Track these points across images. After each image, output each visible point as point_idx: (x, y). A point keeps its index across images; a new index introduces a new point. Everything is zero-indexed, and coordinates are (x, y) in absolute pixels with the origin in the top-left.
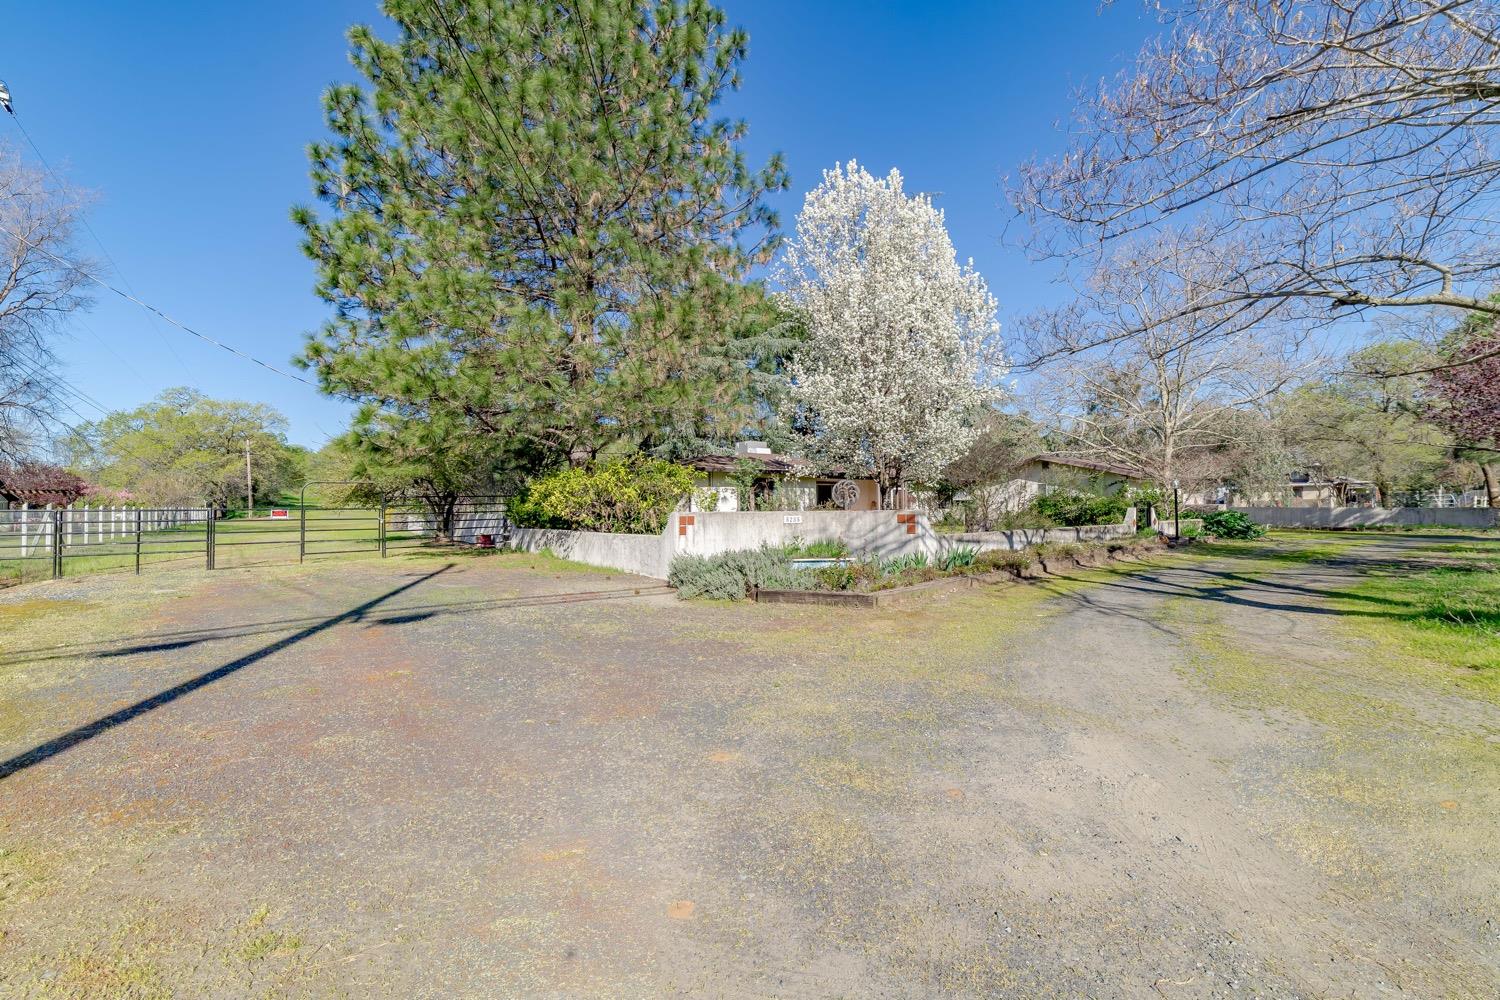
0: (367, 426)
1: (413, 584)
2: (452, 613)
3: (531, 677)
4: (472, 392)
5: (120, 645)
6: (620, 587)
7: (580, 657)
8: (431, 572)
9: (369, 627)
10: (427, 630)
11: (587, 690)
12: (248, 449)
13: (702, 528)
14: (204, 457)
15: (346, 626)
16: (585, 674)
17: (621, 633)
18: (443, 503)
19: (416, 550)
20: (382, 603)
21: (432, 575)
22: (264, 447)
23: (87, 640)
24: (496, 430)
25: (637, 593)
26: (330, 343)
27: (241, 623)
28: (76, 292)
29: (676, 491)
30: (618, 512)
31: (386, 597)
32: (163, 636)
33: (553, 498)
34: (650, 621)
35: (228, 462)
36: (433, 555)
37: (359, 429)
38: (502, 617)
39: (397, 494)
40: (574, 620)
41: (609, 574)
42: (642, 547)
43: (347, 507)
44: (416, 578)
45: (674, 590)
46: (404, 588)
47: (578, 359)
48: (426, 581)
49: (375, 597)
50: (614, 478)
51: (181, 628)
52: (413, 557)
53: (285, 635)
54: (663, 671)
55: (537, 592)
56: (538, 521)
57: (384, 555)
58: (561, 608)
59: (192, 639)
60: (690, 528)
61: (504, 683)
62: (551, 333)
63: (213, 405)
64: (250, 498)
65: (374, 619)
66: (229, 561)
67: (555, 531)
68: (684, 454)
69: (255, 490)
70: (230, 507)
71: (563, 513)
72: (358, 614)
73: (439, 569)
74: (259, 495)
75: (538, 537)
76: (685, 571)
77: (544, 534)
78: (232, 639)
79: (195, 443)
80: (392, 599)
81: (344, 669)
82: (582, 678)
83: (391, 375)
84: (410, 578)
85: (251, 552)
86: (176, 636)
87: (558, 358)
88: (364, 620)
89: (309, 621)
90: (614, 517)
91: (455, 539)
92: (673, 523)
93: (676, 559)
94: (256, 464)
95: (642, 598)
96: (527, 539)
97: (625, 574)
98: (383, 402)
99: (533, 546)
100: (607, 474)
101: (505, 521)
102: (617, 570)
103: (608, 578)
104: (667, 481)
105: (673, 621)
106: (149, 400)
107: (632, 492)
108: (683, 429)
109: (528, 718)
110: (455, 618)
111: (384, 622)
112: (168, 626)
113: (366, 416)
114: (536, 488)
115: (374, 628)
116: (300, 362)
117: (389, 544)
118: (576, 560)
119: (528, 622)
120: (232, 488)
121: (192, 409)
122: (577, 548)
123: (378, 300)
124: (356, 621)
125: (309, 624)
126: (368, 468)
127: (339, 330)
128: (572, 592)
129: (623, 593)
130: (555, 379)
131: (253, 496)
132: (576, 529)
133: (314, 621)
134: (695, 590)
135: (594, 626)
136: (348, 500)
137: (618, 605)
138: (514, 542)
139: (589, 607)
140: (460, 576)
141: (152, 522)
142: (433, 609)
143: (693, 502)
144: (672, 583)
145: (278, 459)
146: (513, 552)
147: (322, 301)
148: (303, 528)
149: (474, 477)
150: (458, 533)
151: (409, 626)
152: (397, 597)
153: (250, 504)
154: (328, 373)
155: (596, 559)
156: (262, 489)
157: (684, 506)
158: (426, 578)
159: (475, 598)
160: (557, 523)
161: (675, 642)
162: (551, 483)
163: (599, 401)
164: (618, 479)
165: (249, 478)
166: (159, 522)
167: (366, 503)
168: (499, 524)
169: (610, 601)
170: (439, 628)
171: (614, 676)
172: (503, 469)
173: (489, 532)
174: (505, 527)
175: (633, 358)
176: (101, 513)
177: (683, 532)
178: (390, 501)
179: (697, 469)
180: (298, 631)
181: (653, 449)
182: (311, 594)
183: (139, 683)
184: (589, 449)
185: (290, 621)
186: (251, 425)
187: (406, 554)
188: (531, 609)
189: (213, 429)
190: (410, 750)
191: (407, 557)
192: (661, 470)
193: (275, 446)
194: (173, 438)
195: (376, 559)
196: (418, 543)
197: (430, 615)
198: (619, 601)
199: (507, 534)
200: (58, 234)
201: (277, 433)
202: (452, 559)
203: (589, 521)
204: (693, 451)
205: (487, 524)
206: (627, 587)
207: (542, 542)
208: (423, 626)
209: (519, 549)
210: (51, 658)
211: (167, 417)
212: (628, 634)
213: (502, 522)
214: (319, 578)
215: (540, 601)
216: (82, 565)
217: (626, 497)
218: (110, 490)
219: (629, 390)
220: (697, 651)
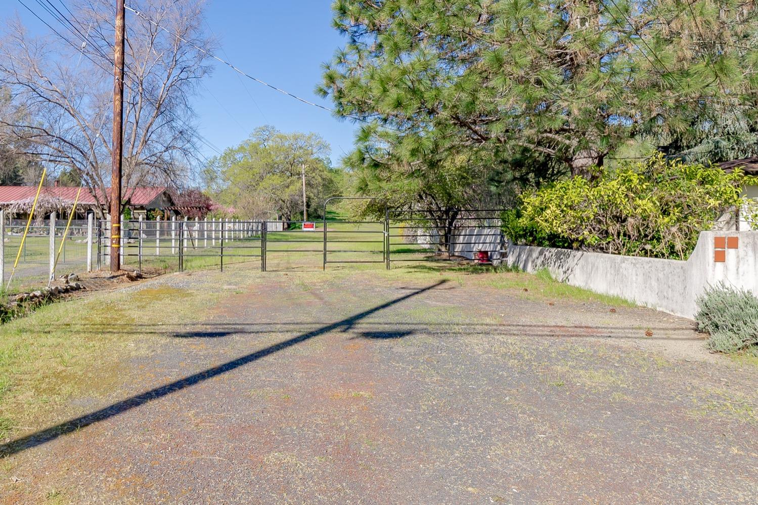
0: (367, 143)
1: (403, 298)
2: (429, 333)
3: (488, 429)
4: (459, 100)
5: (189, 329)
6: (627, 323)
7: (556, 413)
8: (423, 287)
9: (353, 338)
10: (401, 350)
11: (553, 463)
12: (303, 172)
13: (750, 253)
14: (276, 180)
15: (335, 335)
16: (555, 438)
17: (616, 388)
18: (444, 217)
19: (417, 263)
20: (373, 315)
21: (423, 290)
22: (314, 170)
23: (174, 322)
24: (486, 139)
25: (649, 334)
26: (341, 70)
27: (264, 321)
28: (205, 63)
29: (713, 202)
30: (630, 228)
31: (377, 309)
32: (214, 325)
33: (548, 211)
34: (661, 376)
35: (292, 182)
36: (430, 268)
37: (361, 146)
38: (477, 345)
39: (406, 208)
40: (559, 361)
41: (615, 306)
42: (661, 275)
43: (364, 220)
44: (408, 292)
45: (703, 335)
46: (394, 302)
47: (575, 47)
48: (416, 296)
49: (367, 309)
50: (623, 188)
51: (228, 319)
52: (413, 270)
53: (288, 336)
54: (670, 459)
55: (525, 320)
56: (535, 239)
57: (388, 267)
58: (546, 342)
59: (229, 331)
60: (731, 254)
61: (458, 429)
62: (541, 21)
63: (281, 138)
64: (305, 212)
65: (361, 331)
66: (278, 264)
67: (554, 250)
68: (731, 155)
69: (308, 206)
70: (293, 220)
71: (560, 230)
72: (348, 323)
73: (432, 284)
74: (311, 210)
75: (535, 255)
76: (722, 311)
77: (541, 253)
78: (252, 334)
79: (271, 169)
80: (381, 311)
81: (318, 380)
82: (551, 443)
83: (385, 91)
84: (403, 291)
85: (295, 257)
86: (221, 327)
87: (553, 51)
88: (351, 331)
89: (309, 326)
90: (625, 235)
91: (456, 254)
92: (704, 245)
93: (707, 294)
94: (309, 184)
95: (654, 341)
96: (523, 257)
97: (636, 306)
98: (385, 120)
99: (530, 265)
100: (614, 183)
101: (502, 237)
102: (626, 301)
103: (613, 311)
104: (700, 190)
105: (696, 382)
106: (246, 138)
107: (647, 204)
108: (729, 122)
109: (471, 486)
110: (430, 340)
111: (367, 335)
112: (219, 317)
113: (366, 134)
114: (532, 200)
115: (357, 341)
116: (321, 90)
117: (392, 257)
118: (577, 285)
119: (504, 355)
120: (294, 205)
121: (270, 143)
122: (577, 270)
123: (376, 22)
124: (344, 331)
125: (307, 329)
126: (369, 183)
127: (348, 57)
128: (564, 323)
129: (629, 333)
130: (546, 74)
131: (307, 211)
132: (578, 249)
133: (314, 326)
134: (736, 340)
135: (582, 372)
136: (364, 214)
137: (619, 348)
138: (510, 260)
139: (580, 347)
140: (448, 294)
141: (244, 231)
142: (413, 327)
143: (741, 218)
144: (701, 326)
145: (324, 179)
146: (509, 270)
147: (338, 32)
148: (325, 238)
149: (474, 191)
150: (458, 248)
151: (387, 342)
152: (387, 310)
153: (305, 217)
154: (340, 97)
155: (600, 285)
156: (313, 205)
157: (728, 223)
158: (417, 293)
159: (456, 320)
160: (554, 240)
161: (694, 415)
162: (547, 194)
163: (603, 95)
164: (630, 189)
165: (304, 196)
166: (248, 231)
167: (380, 217)
168: (496, 239)
169: (610, 341)
170: (412, 349)
171: (594, 451)
172: (499, 182)
173: (488, 248)
174: (503, 244)
175: (648, 36)
176: (213, 224)
177: (720, 257)
178: (399, 215)
179: (746, 173)
180: (299, 334)
181: (686, 151)
182: (321, 299)
183: (183, 364)
184: (594, 154)
185: (297, 324)
186: (306, 152)
187: (409, 267)
188: (511, 340)
189: (282, 157)
190: (339, 491)
191: (407, 270)
192: (690, 176)
193: (321, 168)
194: (259, 166)
195: (380, 270)
196: (421, 256)
197: (409, 333)
198: (623, 343)
199: (504, 251)
200: (195, 23)
201: (322, 157)
202: (447, 275)
203: (592, 239)
204: (744, 151)
205: (485, 239)
206: (637, 324)
207: (539, 262)
208: (398, 345)
209: (515, 267)
210: (151, 333)
211: (255, 150)
212: (625, 391)
213: (499, 237)
214: (332, 284)
215: (525, 331)
216: (197, 262)
217: (639, 211)
218: (225, 207)
219: (641, 77)
220: (731, 437)
